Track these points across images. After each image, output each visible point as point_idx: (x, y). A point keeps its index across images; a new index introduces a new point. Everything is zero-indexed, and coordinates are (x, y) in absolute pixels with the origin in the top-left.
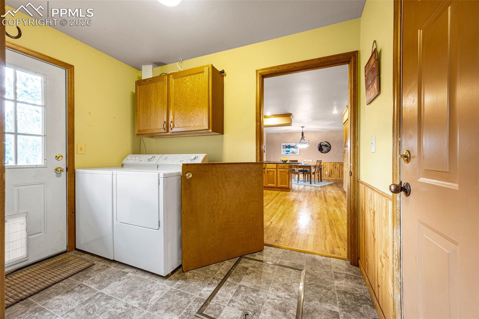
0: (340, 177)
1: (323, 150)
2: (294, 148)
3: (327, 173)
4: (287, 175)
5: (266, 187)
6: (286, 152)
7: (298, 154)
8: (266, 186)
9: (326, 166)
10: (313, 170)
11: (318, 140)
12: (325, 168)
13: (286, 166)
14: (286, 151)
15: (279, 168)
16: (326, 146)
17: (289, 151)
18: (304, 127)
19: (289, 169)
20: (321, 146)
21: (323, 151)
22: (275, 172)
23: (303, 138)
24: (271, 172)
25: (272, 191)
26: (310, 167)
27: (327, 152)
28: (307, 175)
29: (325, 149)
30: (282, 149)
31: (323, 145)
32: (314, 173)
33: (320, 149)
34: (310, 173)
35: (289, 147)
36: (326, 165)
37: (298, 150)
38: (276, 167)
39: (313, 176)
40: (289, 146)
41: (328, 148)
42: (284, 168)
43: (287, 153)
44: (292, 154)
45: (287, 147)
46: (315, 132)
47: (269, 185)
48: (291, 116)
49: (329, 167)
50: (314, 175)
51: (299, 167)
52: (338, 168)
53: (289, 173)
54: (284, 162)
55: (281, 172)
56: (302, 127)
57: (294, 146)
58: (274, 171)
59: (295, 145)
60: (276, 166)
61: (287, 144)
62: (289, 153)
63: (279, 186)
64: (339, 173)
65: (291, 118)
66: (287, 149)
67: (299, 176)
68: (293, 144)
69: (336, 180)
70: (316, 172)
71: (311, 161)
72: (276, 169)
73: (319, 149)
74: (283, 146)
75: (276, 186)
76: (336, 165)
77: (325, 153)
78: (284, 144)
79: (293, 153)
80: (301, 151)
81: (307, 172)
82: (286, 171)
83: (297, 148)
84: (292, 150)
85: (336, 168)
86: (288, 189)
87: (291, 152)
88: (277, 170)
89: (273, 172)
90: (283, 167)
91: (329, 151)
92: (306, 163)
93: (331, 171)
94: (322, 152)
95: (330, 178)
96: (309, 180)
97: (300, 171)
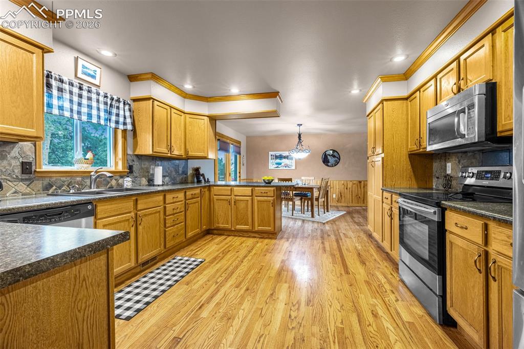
0: (352, 202)
1: (329, 162)
2: (288, 159)
3: (334, 196)
4: (272, 209)
5: (233, 231)
6: (276, 166)
7: (294, 168)
8: (233, 229)
9: (333, 186)
10: (316, 194)
11: (321, 146)
12: (332, 189)
13: (270, 191)
14: (277, 164)
15: (257, 195)
16: (333, 157)
17: (280, 164)
18: (301, 125)
19: (274, 196)
20: (327, 157)
21: (329, 164)
22: (250, 202)
23: (301, 143)
24: (242, 202)
25: (244, 239)
26: (311, 189)
27: (335, 165)
28: (306, 201)
29: (332, 160)
30: (270, 161)
31: (329, 155)
32: (317, 199)
33: (325, 161)
34: (311, 199)
35: (281, 157)
36: (333, 184)
37: (294, 161)
38: (251, 193)
39: (315, 203)
40: (280, 155)
41: (336, 159)
42: (265, 195)
43: (278, 167)
44: (285, 168)
45: (277, 157)
46: (317, 135)
47: (239, 227)
48: (278, 97)
49: (337, 187)
50: (317, 202)
51: (294, 189)
52: (349, 189)
53: (274, 205)
54: (267, 183)
55: (259, 203)
56: (298, 125)
57: (288, 156)
58: (248, 201)
59: (288, 154)
60: (251, 191)
61: (278, 153)
62: (280, 166)
63: (256, 229)
64: (352, 196)
65: (277, 101)
66: (278, 161)
67: (294, 203)
68: (285, 154)
69: (348, 207)
70: (320, 197)
71: (313, 178)
72: (252, 196)
73: (323, 161)
74: (272, 156)
75: (251, 229)
76: (347, 184)
77: (333, 166)
78: (273, 153)
79: (286, 166)
80: (298, 162)
81: (306, 196)
82: (270, 201)
83: (292, 159)
84: (284, 161)
85: (347, 189)
86: (273, 233)
87: (283, 164)
88: (252, 198)
89: (245, 202)
90: (265, 193)
91: (337, 163)
92: (305, 181)
93: (341, 194)
94: (328, 166)
95: (339, 204)
96: (310, 208)
97: (296, 196)
